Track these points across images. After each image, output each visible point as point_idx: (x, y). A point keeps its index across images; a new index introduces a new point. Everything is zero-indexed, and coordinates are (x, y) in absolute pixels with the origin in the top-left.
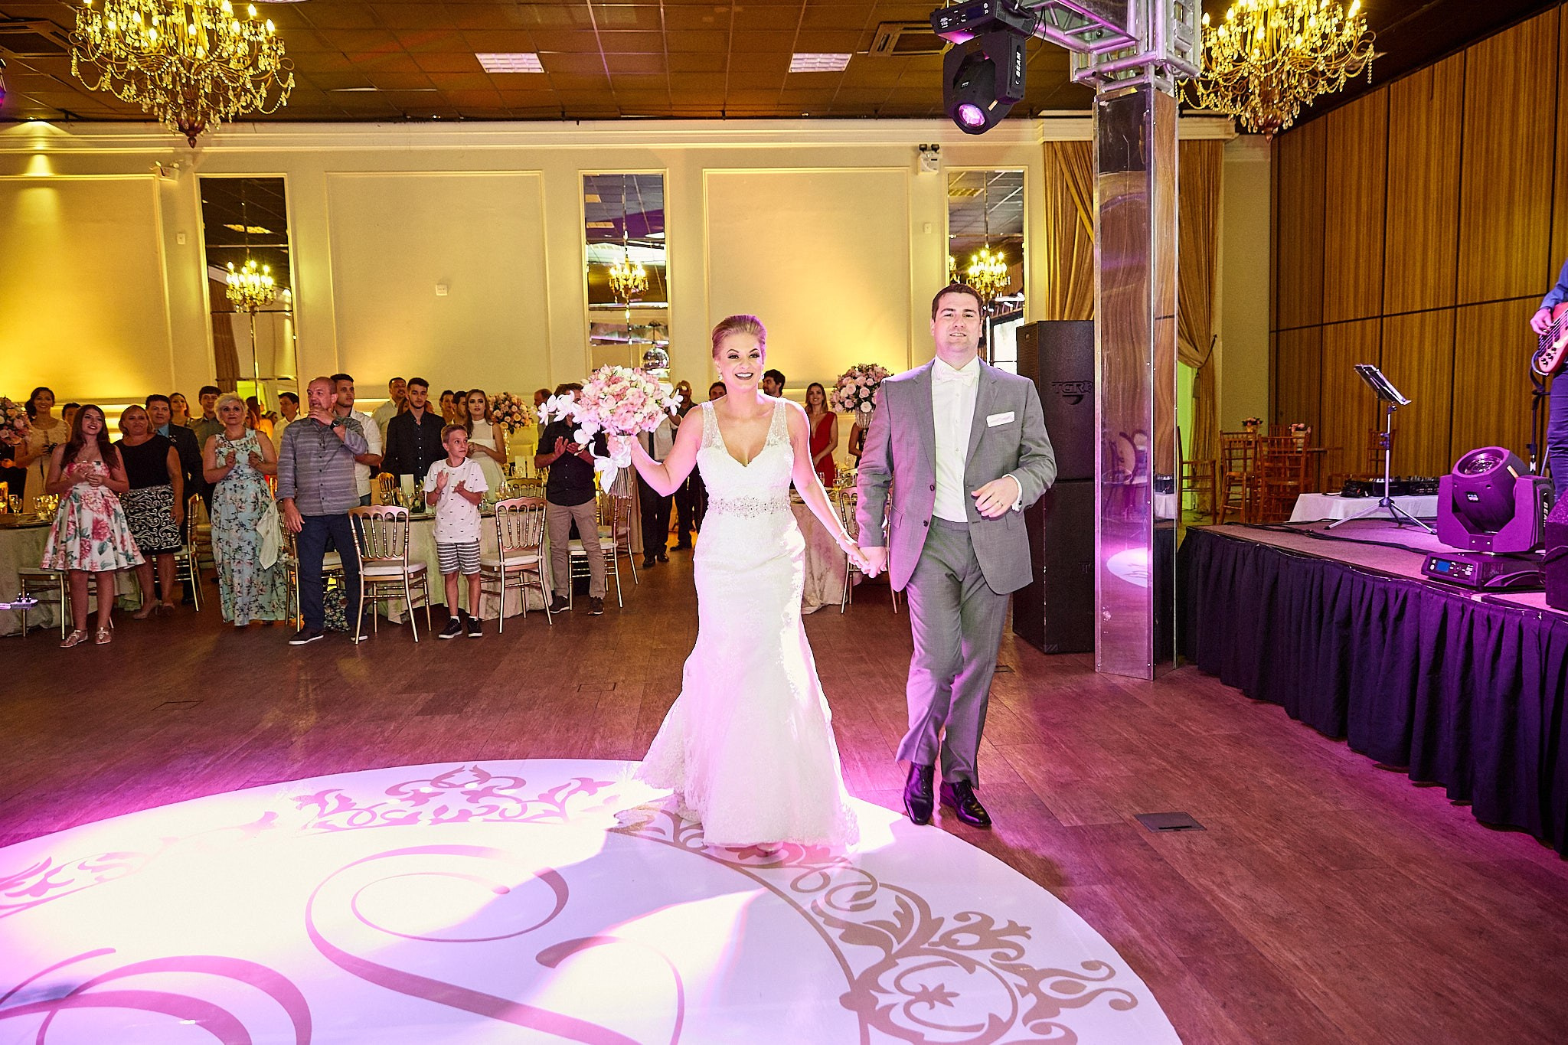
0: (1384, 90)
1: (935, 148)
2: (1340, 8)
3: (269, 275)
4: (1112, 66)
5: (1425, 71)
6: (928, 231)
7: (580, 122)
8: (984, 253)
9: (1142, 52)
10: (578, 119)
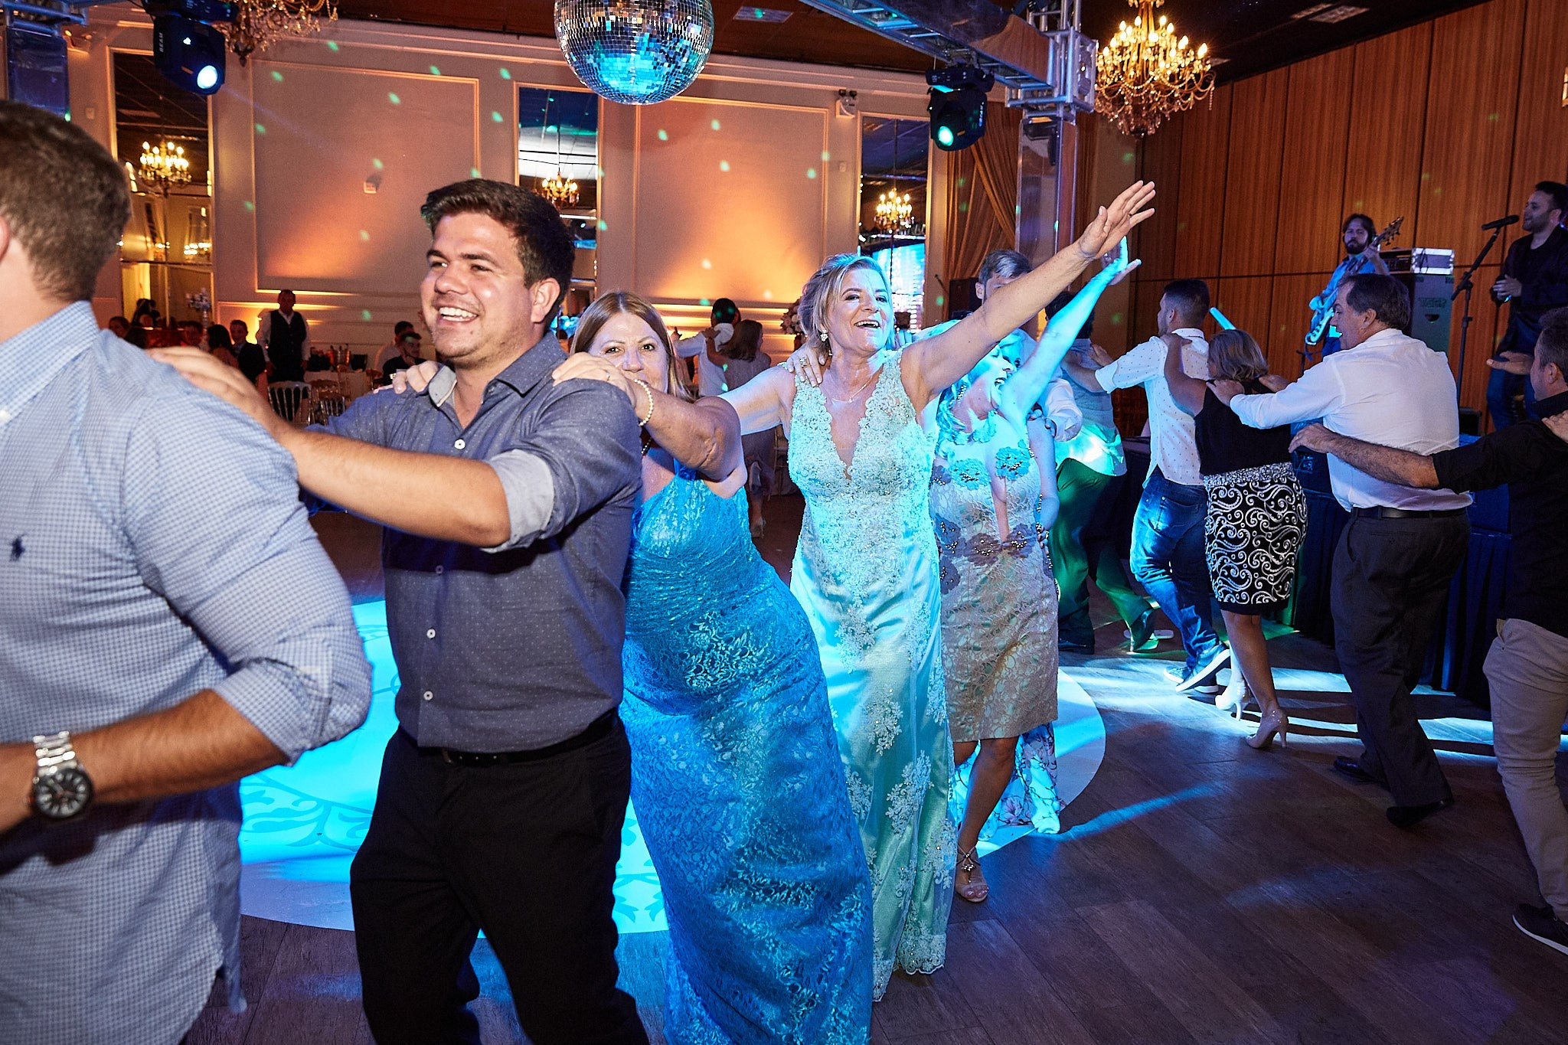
0: (1228, 87)
1: (853, 94)
2: (1192, 53)
3: (183, 156)
4: (1035, 101)
5: (1260, 77)
6: (843, 170)
7: (521, 38)
8: (892, 194)
9: (1056, 94)
10: (519, 35)
